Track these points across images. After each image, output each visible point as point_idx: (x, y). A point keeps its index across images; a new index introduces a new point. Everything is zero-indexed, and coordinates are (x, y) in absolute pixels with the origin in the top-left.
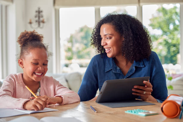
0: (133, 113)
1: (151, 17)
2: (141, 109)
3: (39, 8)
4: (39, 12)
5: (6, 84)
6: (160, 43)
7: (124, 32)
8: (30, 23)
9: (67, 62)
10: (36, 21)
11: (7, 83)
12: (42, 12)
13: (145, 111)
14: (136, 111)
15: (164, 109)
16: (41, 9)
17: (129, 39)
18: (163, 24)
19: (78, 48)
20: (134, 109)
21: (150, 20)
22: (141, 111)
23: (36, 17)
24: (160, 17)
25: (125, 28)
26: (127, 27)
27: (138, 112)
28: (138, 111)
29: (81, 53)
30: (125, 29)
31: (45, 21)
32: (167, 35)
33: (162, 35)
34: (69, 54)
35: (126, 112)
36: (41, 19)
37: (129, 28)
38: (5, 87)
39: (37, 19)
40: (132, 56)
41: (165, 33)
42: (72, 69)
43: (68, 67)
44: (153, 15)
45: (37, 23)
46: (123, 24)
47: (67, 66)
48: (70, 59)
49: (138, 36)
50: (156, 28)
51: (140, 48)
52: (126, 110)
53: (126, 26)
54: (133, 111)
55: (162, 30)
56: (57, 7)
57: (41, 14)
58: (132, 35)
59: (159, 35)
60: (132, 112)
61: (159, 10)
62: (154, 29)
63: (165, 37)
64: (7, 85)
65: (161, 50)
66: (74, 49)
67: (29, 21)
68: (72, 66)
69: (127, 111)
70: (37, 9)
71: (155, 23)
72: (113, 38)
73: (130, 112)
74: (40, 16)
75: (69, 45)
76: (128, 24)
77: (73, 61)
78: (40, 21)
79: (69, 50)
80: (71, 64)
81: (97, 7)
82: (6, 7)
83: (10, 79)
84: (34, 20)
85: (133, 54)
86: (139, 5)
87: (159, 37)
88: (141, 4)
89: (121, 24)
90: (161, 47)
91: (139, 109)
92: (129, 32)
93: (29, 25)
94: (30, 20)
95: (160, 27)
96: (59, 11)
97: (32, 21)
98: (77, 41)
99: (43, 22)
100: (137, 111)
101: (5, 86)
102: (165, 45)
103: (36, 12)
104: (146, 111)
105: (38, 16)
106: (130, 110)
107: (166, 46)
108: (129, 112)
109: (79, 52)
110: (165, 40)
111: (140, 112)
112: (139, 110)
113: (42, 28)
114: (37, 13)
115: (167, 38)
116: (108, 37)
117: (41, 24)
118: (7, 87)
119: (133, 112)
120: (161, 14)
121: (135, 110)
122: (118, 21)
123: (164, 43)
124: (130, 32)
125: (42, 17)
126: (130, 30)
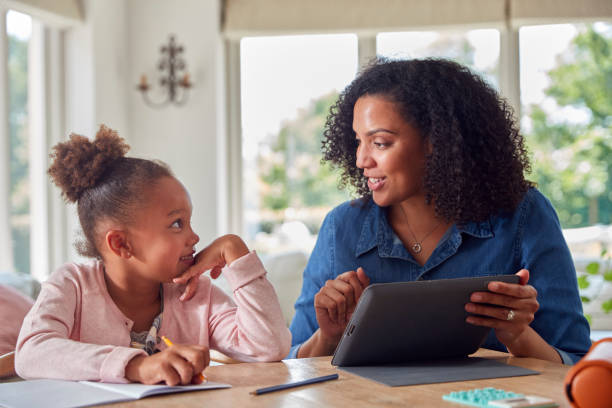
0: (470, 402)
1: (551, 64)
2: (497, 386)
3: (172, 39)
4: (173, 51)
5: (53, 298)
6: (584, 154)
7: (434, 128)
8: (144, 88)
9: (269, 216)
10: (163, 82)
11: (57, 293)
12: (181, 50)
13: (510, 395)
14: (480, 395)
15: (574, 391)
16: (179, 42)
17: (451, 150)
18: (593, 89)
19: (305, 170)
20: (473, 388)
21: (550, 74)
22: (498, 396)
23: (161, 67)
24: (584, 66)
25: (435, 112)
26: (445, 108)
27: (487, 398)
28: (488, 393)
29: (317, 188)
30: (438, 117)
31: (192, 80)
32: (605, 126)
33: (591, 126)
34: (277, 190)
35: (445, 398)
36: (180, 74)
37: (451, 113)
38: (47, 306)
39: (165, 73)
40: (459, 211)
41: (599, 119)
42: (284, 240)
43: (271, 235)
44: (559, 57)
45: (166, 89)
46: (429, 97)
47: (267, 229)
48: (278, 205)
49: (482, 142)
50: (570, 103)
51: (487, 184)
52: (447, 392)
53: (441, 107)
54: (469, 394)
55: (589, 110)
56: (231, 34)
57: (179, 56)
58: (459, 137)
59: (578, 126)
60: (465, 398)
61: (579, 42)
62: (562, 104)
63: (599, 133)
64: (56, 301)
65: (587, 178)
66: (293, 173)
67: (138, 81)
68: (285, 229)
69: (452, 393)
70: (165, 42)
71: (568, 84)
72: (397, 145)
73: (461, 397)
74: (177, 63)
75: (278, 159)
76: (449, 99)
77: (288, 213)
78: (177, 80)
79: (277, 175)
80: (282, 222)
81: (367, 33)
82: (63, 34)
83: (66, 279)
84: (155, 77)
85: (464, 202)
86: (509, 27)
87: (579, 132)
88: (515, 23)
89: (425, 99)
90: (585, 167)
91: (491, 388)
92: (450, 130)
93: (138, 94)
94: (144, 79)
95: (585, 99)
96: (238, 46)
97: (149, 82)
98: (301, 148)
99: (186, 84)
100: (484, 395)
101: (50, 302)
102: (601, 158)
103: (163, 50)
104: (516, 396)
105: (168, 63)
106: (461, 392)
107: (603, 162)
108: (458, 396)
109: (309, 183)
110: (601, 144)
111: (494, 399)
112: (490, 391)
113: (180, 104)
114: (166, 56)
115: (608, 137)
116: (378, 140)
117: (180, 91)
118: (53, 306)
119: (472, 399)
120: (588, 56)
121: (476, 391)
122: (415, 89)
123: (597, 151)
124: (454, 128)
125: (182, 66)
126: (455, 120)
